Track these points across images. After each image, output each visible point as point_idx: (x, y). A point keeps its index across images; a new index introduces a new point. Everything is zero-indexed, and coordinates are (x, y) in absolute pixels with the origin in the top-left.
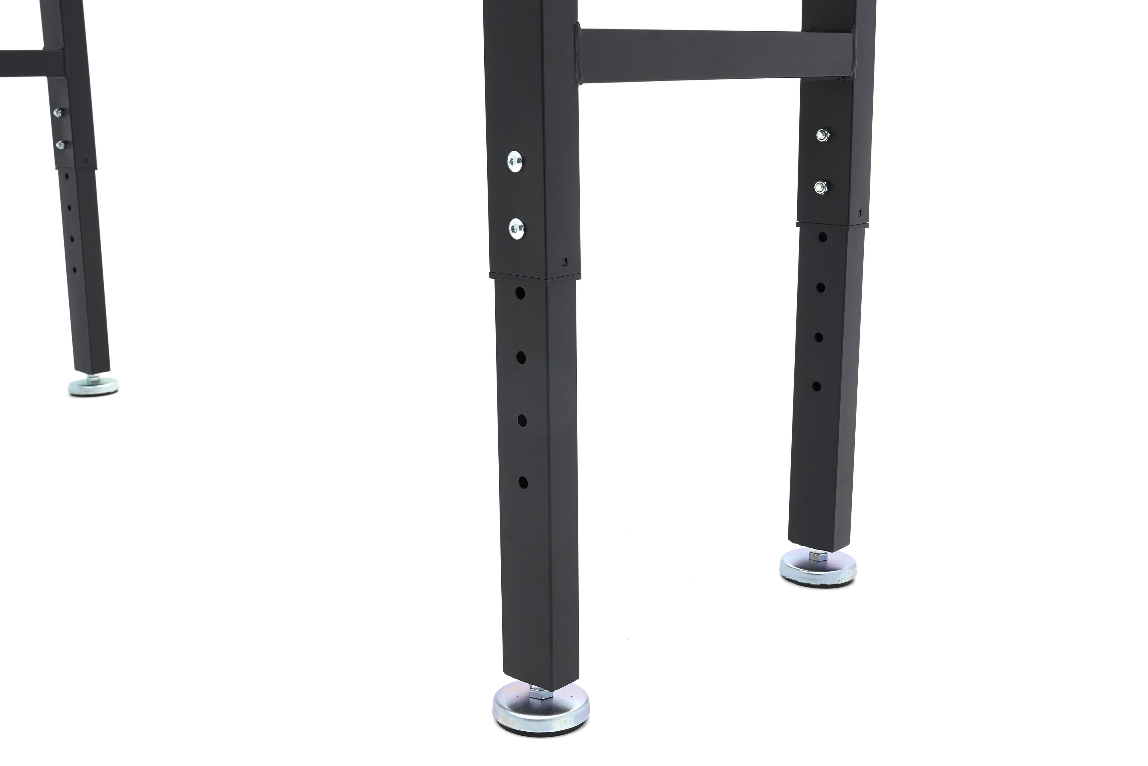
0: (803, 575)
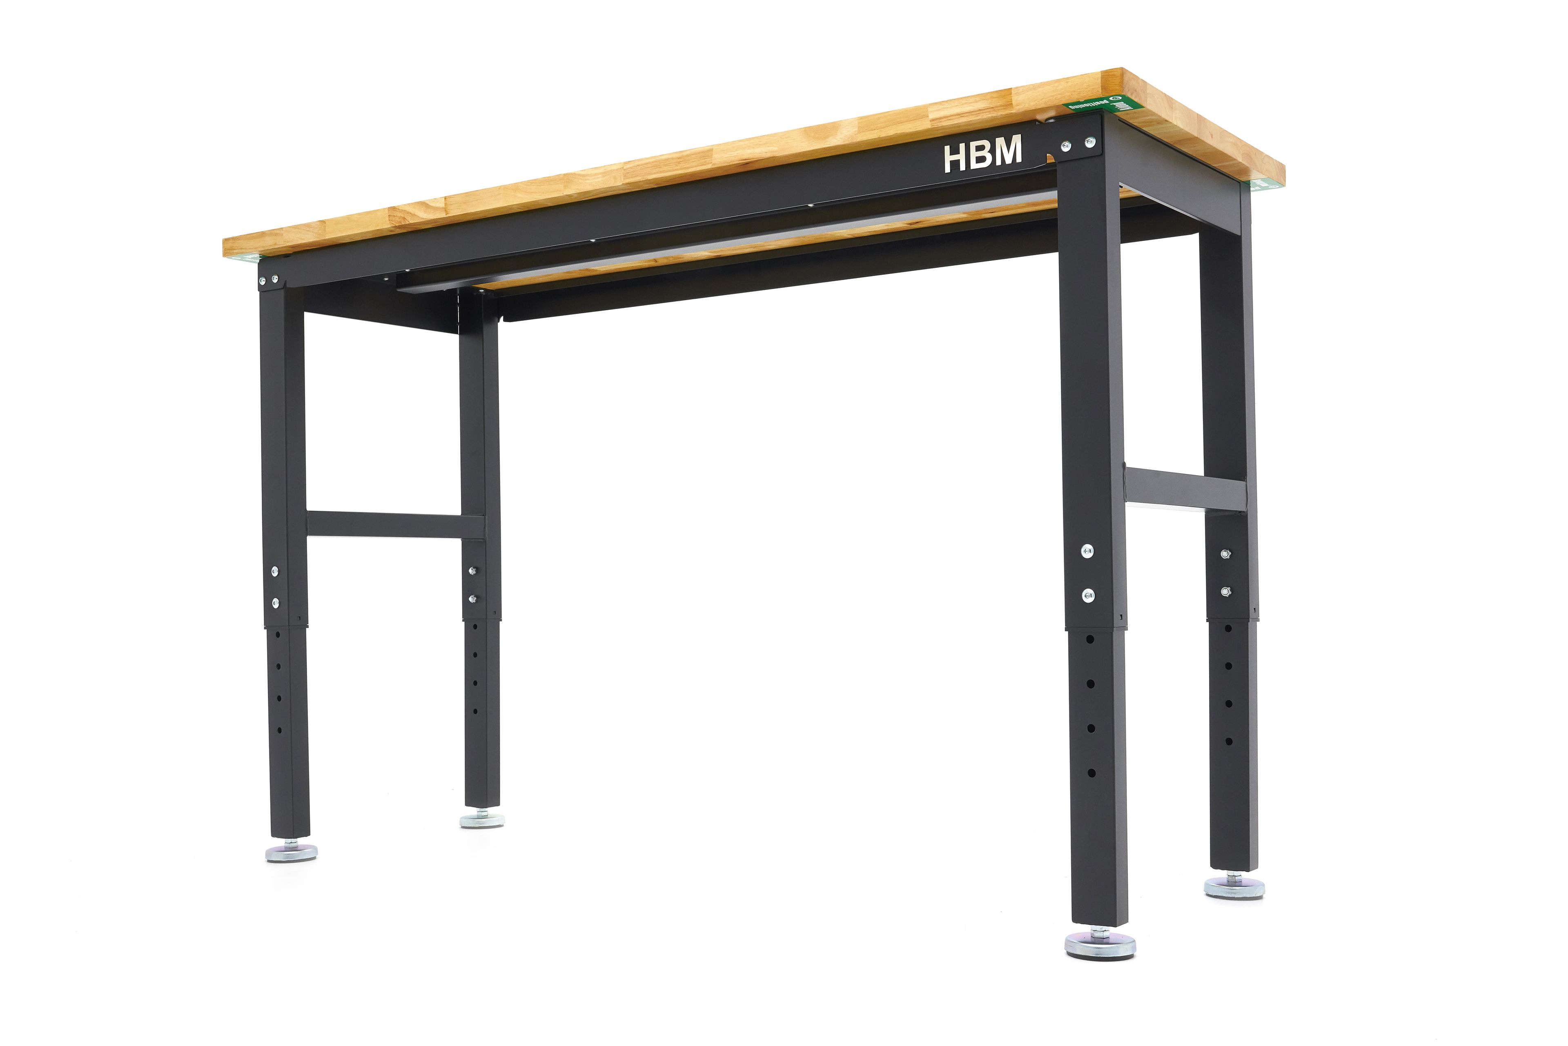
0: (1224, 891)
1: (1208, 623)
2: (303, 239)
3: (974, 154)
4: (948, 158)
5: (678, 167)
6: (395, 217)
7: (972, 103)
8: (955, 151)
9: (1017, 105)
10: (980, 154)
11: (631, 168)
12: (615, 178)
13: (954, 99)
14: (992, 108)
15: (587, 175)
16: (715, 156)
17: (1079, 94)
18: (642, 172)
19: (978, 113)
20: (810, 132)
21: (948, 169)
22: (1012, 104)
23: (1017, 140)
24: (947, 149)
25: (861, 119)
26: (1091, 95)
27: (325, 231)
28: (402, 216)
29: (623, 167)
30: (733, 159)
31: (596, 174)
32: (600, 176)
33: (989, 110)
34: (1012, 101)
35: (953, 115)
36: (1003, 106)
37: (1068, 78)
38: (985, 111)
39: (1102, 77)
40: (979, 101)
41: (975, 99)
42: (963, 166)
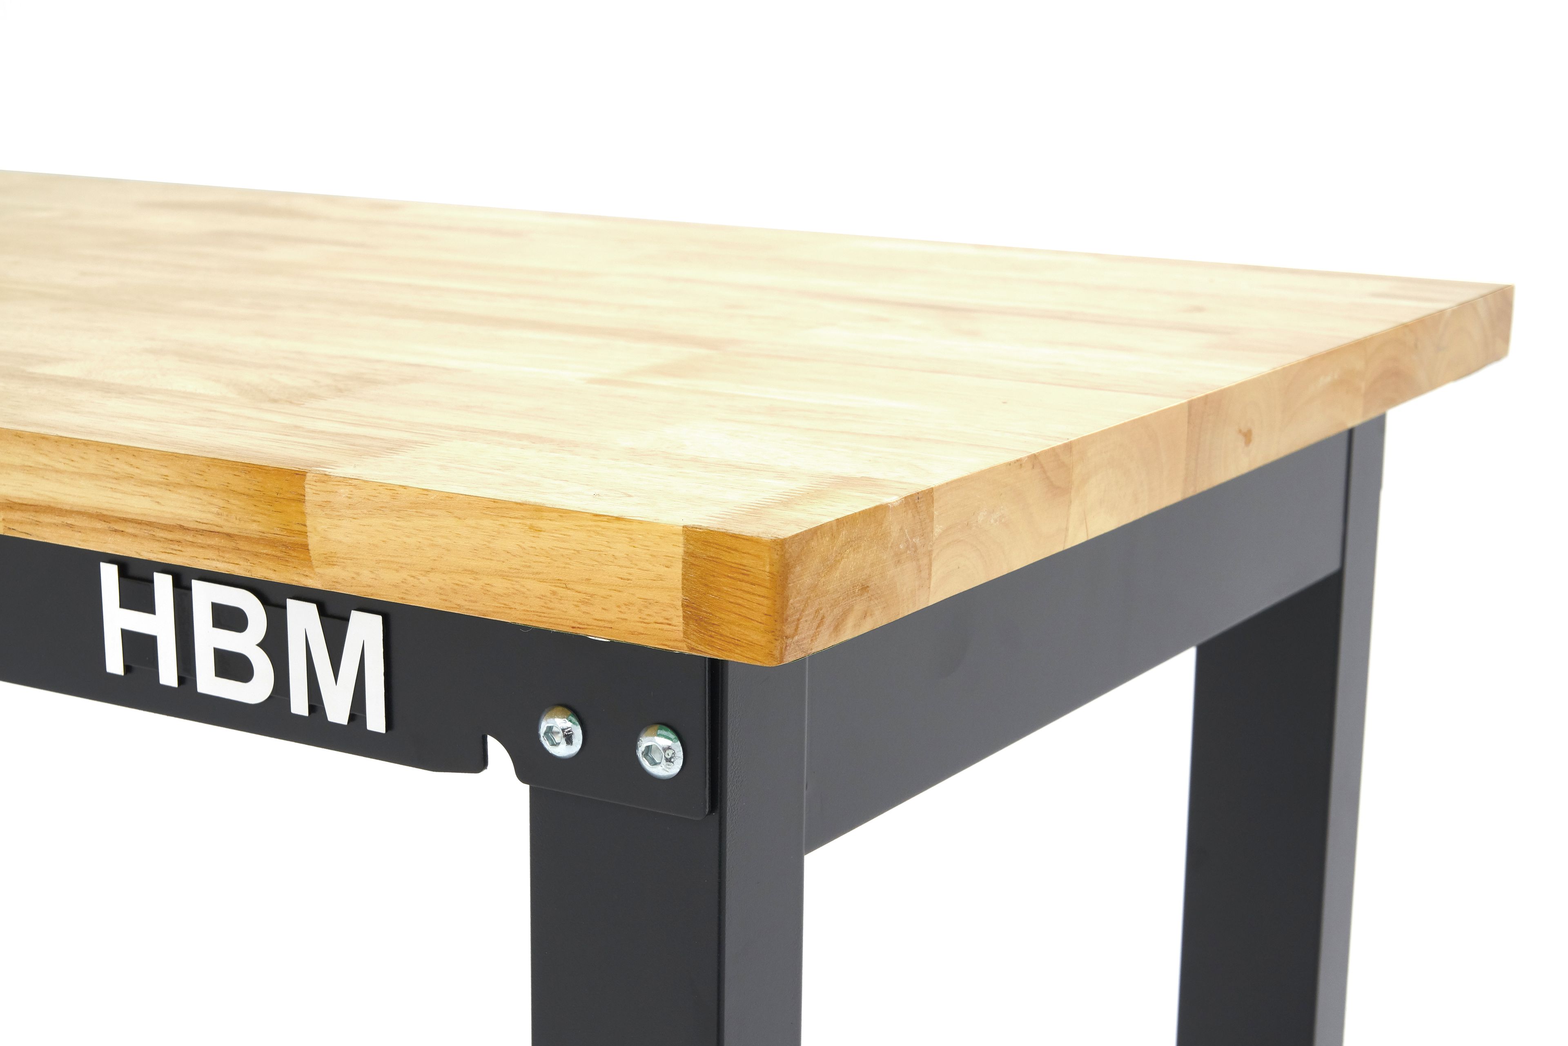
3: (207, 638)
4: (115, 621)
9: (330, 560)
10: (230, 641)
13: (86, 444)
14: (229, 535)
17: (584, 603)
19: (170, 536)
21: (115, 663)
22: (305, 547)
24: (109, 574)
26: (640, 628)
33: (215, 541)
34: (304, 534)
35: (79, 513)
36: (271, 543)
37: (539, 510)
38: (200, 540)
39: (690, 561)
40: (178, 485)
41: (164, 471)
42: (168, 675)
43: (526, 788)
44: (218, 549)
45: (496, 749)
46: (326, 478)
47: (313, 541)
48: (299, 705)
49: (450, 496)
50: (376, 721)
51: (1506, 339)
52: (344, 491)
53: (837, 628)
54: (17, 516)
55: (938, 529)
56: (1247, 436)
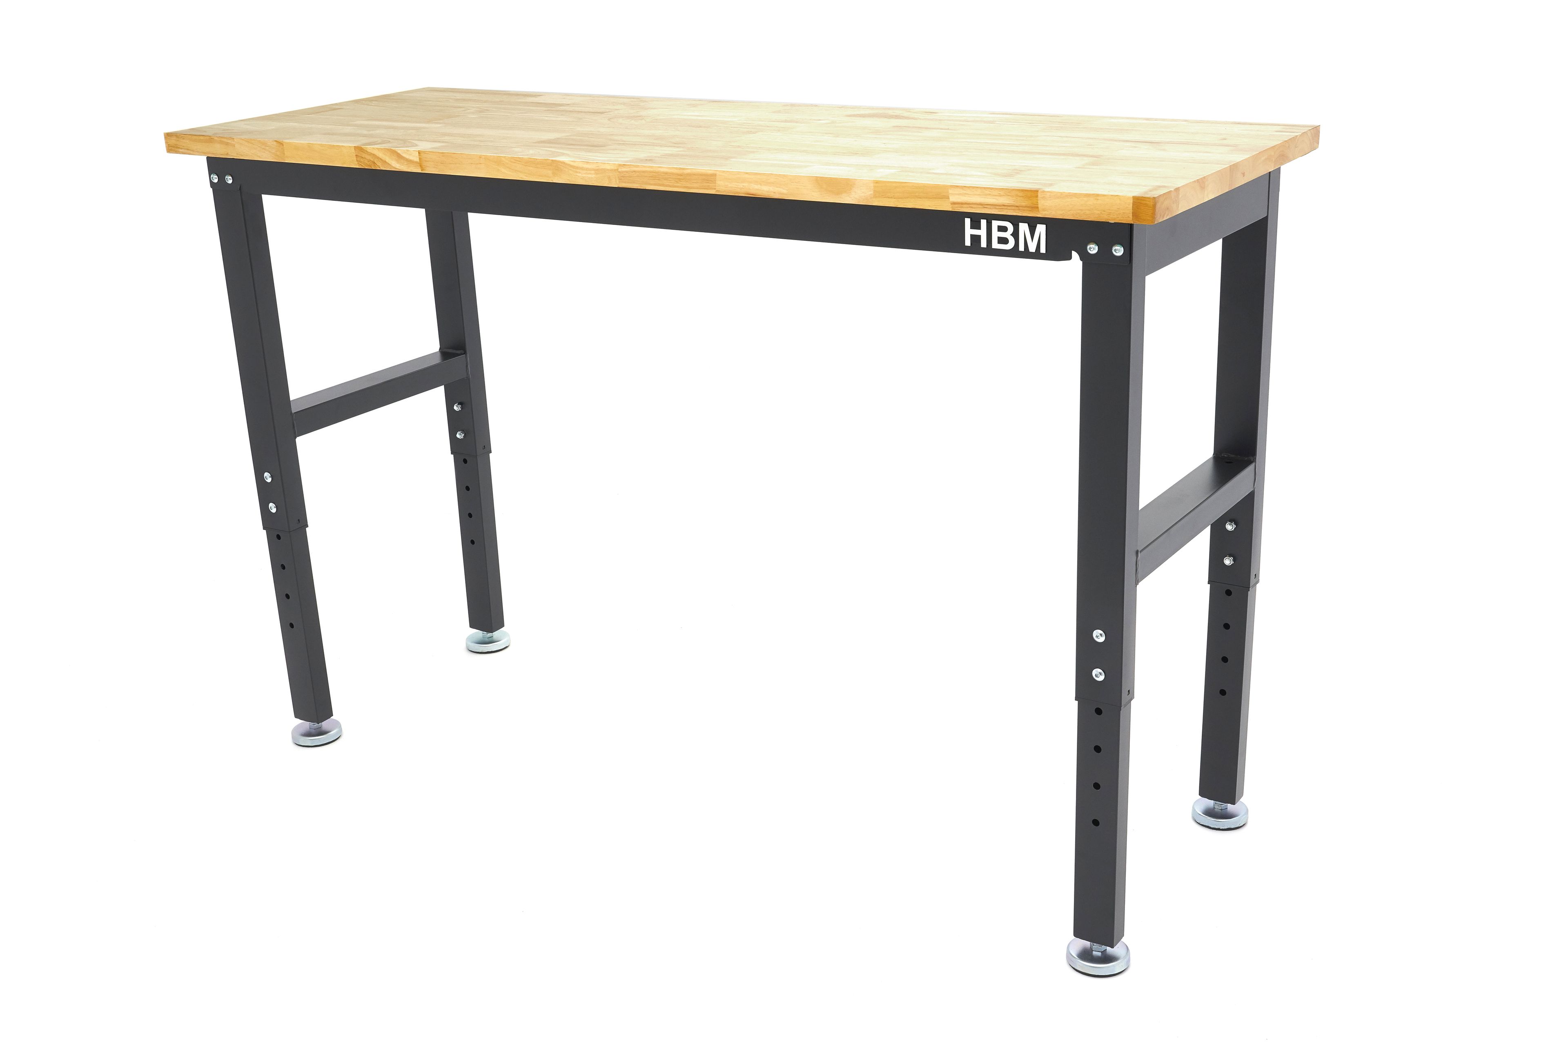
1: (1209, 585)
2: (259, 157)
3: (996, 234)
4: (969, 232)
5: (678, 184)
6: (364, 160)
7: (996, 196)
8: (976, 225)
9: (1044, 210)
10: (1002, 234)
11: (627, 172)
12: (609, 178)
13: (977, 187)
14: (1017, 206)
15: (577, 168)
16: (719, 182)
17: (1108, 214)
18: (638, 180)
19: (1001, 207)
20: (820, 182)
21: (968, 243)
22: (1038, 208)
23: (1041, 229)
24: (968, 221)
25: (877, 183)
26: (1122, 219)
27: (284, 154)
28: (372, 160)
29: (618, 169)
30: (738, 190)
31: (587, 169)
32: (593, 172)
33: (1013, 208)
34: (1038, 204)
35: (975, 204)
36: (1028, 207)
37: (1098, 195)
38: (1009, 208)
39: (1134, 203)
40: (1003, 195)
41: (999, 192)
42: (984, 244)
43: (1082, 262)
44: (1014, 210)
45: (1075, 254)
46: (1044, 192)
47: (1040, 206)
48: (1022, 248)
49: (1076, 194)
50: (1043, 250)
51: (1318, 143)
52: (1048, 194)
53: (1163, 217)
54: (956, 206)
55: (1180, 196)
56: (1244, 174)
